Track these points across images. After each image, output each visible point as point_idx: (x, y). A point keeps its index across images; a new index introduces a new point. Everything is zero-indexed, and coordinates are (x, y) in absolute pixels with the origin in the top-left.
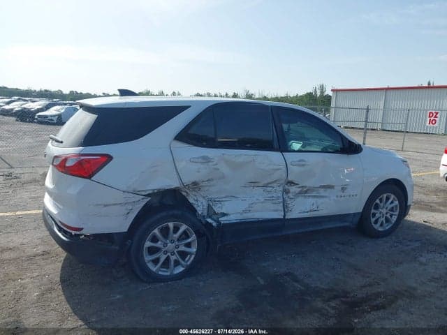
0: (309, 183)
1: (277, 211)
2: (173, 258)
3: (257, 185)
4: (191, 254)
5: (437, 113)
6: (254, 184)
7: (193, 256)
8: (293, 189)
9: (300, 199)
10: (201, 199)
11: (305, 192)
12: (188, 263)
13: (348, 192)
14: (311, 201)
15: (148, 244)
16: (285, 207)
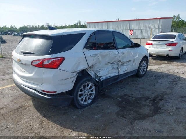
0: (124, 60)
1: (116, 72)
2: (88, 97)
3: (109, 63)
4: (93, 94)
5: (132, 31)
6: (108, 63)
7: (94, 95)
8: (120, 63)
9: (122, 67)
10: (92, 72)
11: (123, 64)
12: (93, 98)
13: (135, 62)
14: (125, 67)
15: (80, 93)
16: (118, 71)
